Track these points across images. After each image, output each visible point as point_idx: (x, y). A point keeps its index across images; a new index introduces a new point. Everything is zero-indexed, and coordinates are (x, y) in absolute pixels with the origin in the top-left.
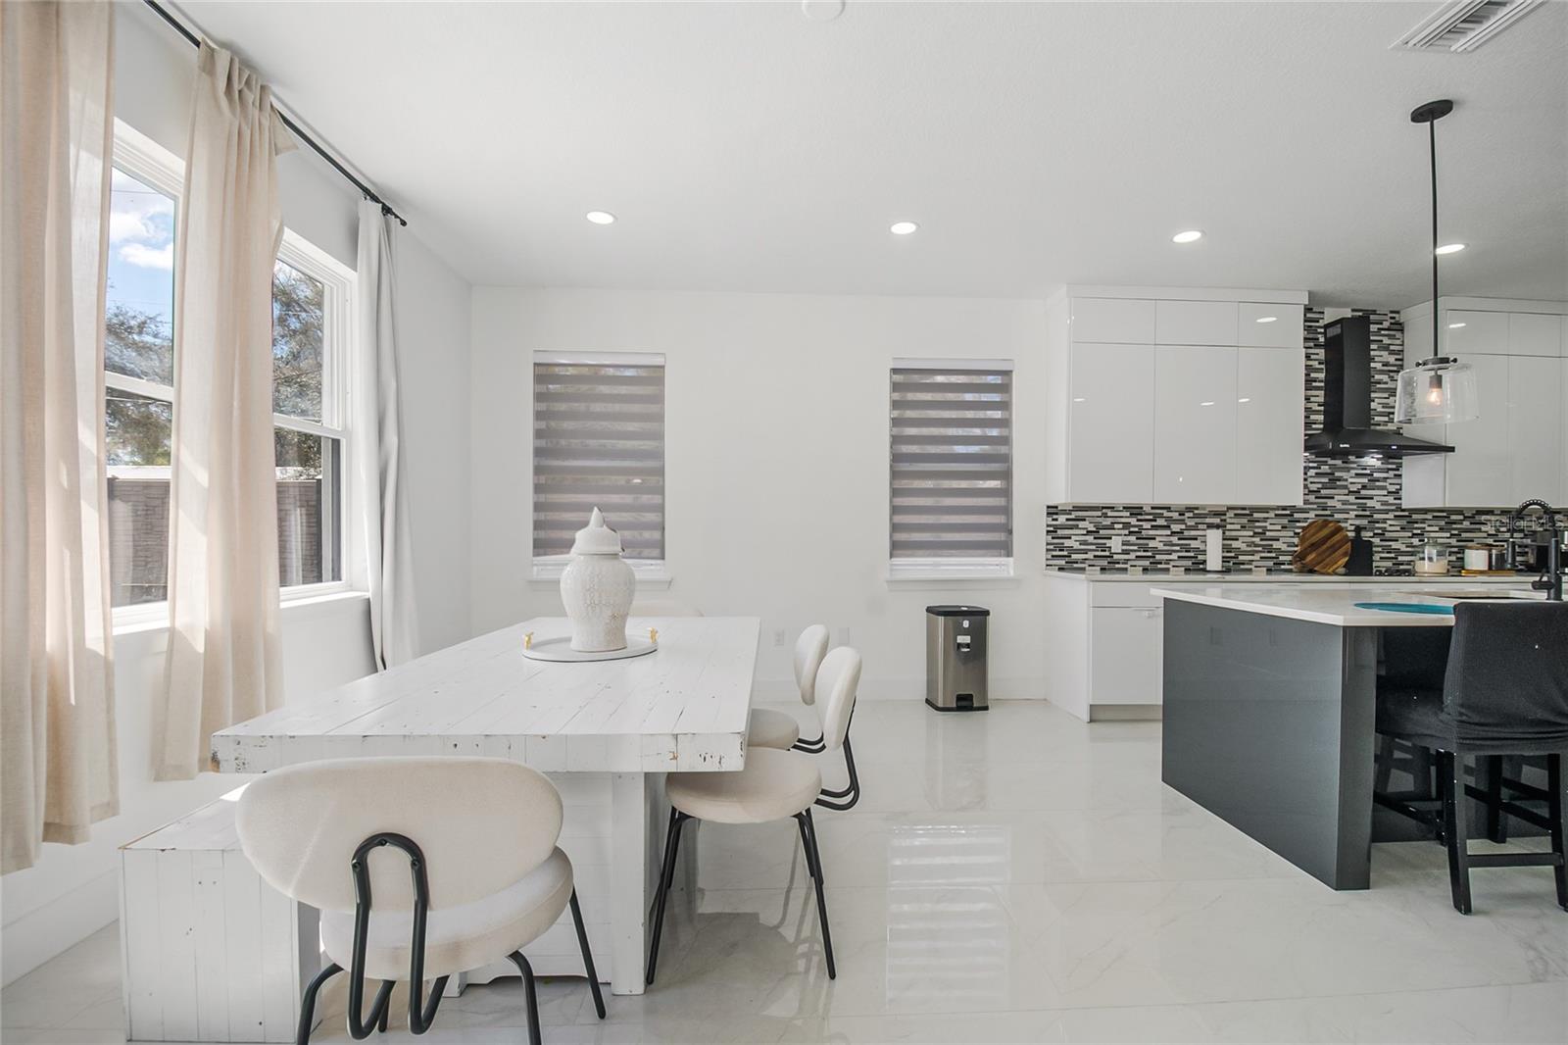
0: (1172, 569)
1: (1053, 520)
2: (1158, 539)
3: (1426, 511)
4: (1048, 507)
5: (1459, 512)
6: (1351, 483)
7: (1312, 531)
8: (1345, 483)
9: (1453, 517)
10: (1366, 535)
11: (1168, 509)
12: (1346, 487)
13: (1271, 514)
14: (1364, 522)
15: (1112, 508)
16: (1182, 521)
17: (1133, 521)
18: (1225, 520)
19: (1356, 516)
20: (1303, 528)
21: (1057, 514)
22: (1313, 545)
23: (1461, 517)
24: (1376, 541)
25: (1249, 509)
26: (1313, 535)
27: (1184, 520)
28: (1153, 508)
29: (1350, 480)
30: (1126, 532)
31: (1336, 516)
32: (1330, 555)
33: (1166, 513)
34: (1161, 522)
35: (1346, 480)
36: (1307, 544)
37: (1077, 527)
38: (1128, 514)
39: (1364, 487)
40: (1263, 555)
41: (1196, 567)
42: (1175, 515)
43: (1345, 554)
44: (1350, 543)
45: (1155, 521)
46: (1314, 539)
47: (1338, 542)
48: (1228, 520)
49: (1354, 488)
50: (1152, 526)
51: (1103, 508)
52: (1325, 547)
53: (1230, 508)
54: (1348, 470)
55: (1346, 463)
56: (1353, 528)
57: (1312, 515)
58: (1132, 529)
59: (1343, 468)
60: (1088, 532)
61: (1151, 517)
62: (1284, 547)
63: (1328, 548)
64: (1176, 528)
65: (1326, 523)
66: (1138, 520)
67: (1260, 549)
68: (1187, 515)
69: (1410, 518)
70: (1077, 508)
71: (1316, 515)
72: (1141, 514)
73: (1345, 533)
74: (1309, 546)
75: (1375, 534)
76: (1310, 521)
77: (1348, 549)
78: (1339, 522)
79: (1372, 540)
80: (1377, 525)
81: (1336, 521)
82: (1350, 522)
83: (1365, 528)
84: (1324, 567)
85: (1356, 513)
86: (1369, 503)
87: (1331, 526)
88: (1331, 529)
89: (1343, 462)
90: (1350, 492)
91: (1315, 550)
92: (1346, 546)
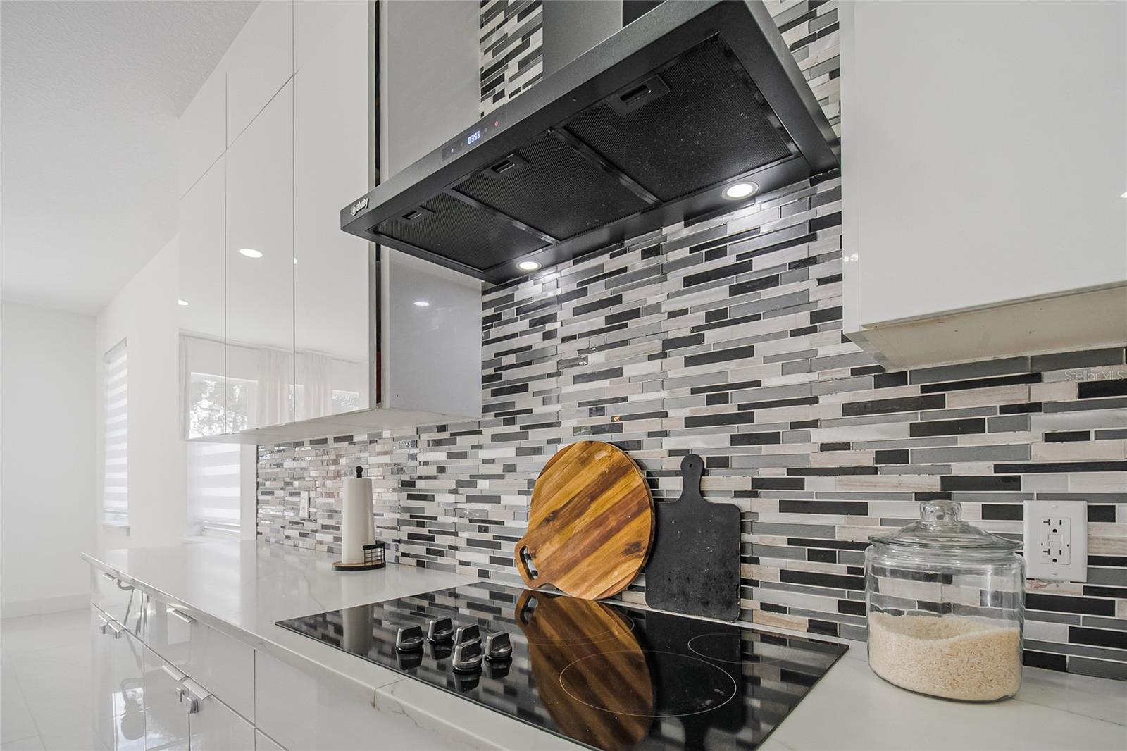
6: (672, 315)
7: (556, 478)
8: (653, 320)
12: (656, 332)
14: (705, 443)
22: (555, 514)
26: (559, 487)
29: (668, 307)
31: (632, 431)
32: (593, 548)
35: (657, 308)
36: (543, 511)
39: (717, 318)
40: (470, 536)
43: (631, 550)
44: (648, 513)
46: (556, 501)
47: (612, 511)
49: (680, 329)
54: (662, 272)
55: (655, 251)
56: (676, 463)
62: (508, 520)
63: (588, 529)
65: (588, 455)
71: (576, 431)
73: (637, 479)
74: (547, 520)
75: (759, 483)
76: (561, 447)
77: (639, 534)
78: (638, 445)
79: (745, 504)
80: (767, 449)
81: (622, 446)
82: (670, 443)
83: (722, 462)
84: (575, 586)
85: (687, 413)
86: (735, 371)
87: (603, 461)
88: (603, 468)
89: (646, 254)
90: (669, 344)
91: (559, 530)
92: (637, 522)
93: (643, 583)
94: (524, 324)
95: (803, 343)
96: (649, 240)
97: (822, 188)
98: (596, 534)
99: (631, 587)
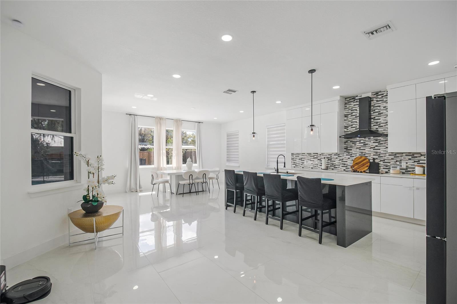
1: (293, 156)
3: (402, 153)
4: (292, 154)
6: (371, 145)
7: (357, 159)
8: (369, 145)
10: (376, 161)
11: (317, 154)
12: (370, 146)
15: (305, 153)
18: (331, 156)
20: (355, 159)
22: (357, 163)
23: (420, 155)
26: (357, 161)
28: (314, 153)
29: (371, 144)
31: (366, 155)
32: (362, 166)
34: (315, 157)
35: (370, 144)
36: (355, 163)
37: (298, 158)
38: (308, 155)
39: (377, 146)
40: (342, 166)
43: (367, 166)
44: (369, 163)
46: (357, 162)
47: (365, 163)
51: (303, 153)
52: (360, 164)
54: (370, 141)
55: (370, 139)
56: (372, 159)
59: (368, 141)
60: (300, 159)
61: (313, 156)
65: (361, 157)
69: (395, 155)
70: (297, 154)
71: (359, 155)
72: (311, 155)
73: (368, 160)
74: (356, 164)
75: (381, 161)
76: (357, 157)
78: (367, 157)
79: (379, 162)
80: (382, 158)
81: (365, 157)
82: (371, 157)
83: (377, 159)
84: (360, 170)
85: (373, 154)
86: (378, 151)
87: (363, 158)
88: (363, 159)
89: (368, 139)
90: (371, 148)
92: (368, 164)
93: (368, 170)
94: (351, 143)
95: (385, 149)
96: (369, 138)
97: (387, 137)
98: (363, 165)
99: (367, 170)
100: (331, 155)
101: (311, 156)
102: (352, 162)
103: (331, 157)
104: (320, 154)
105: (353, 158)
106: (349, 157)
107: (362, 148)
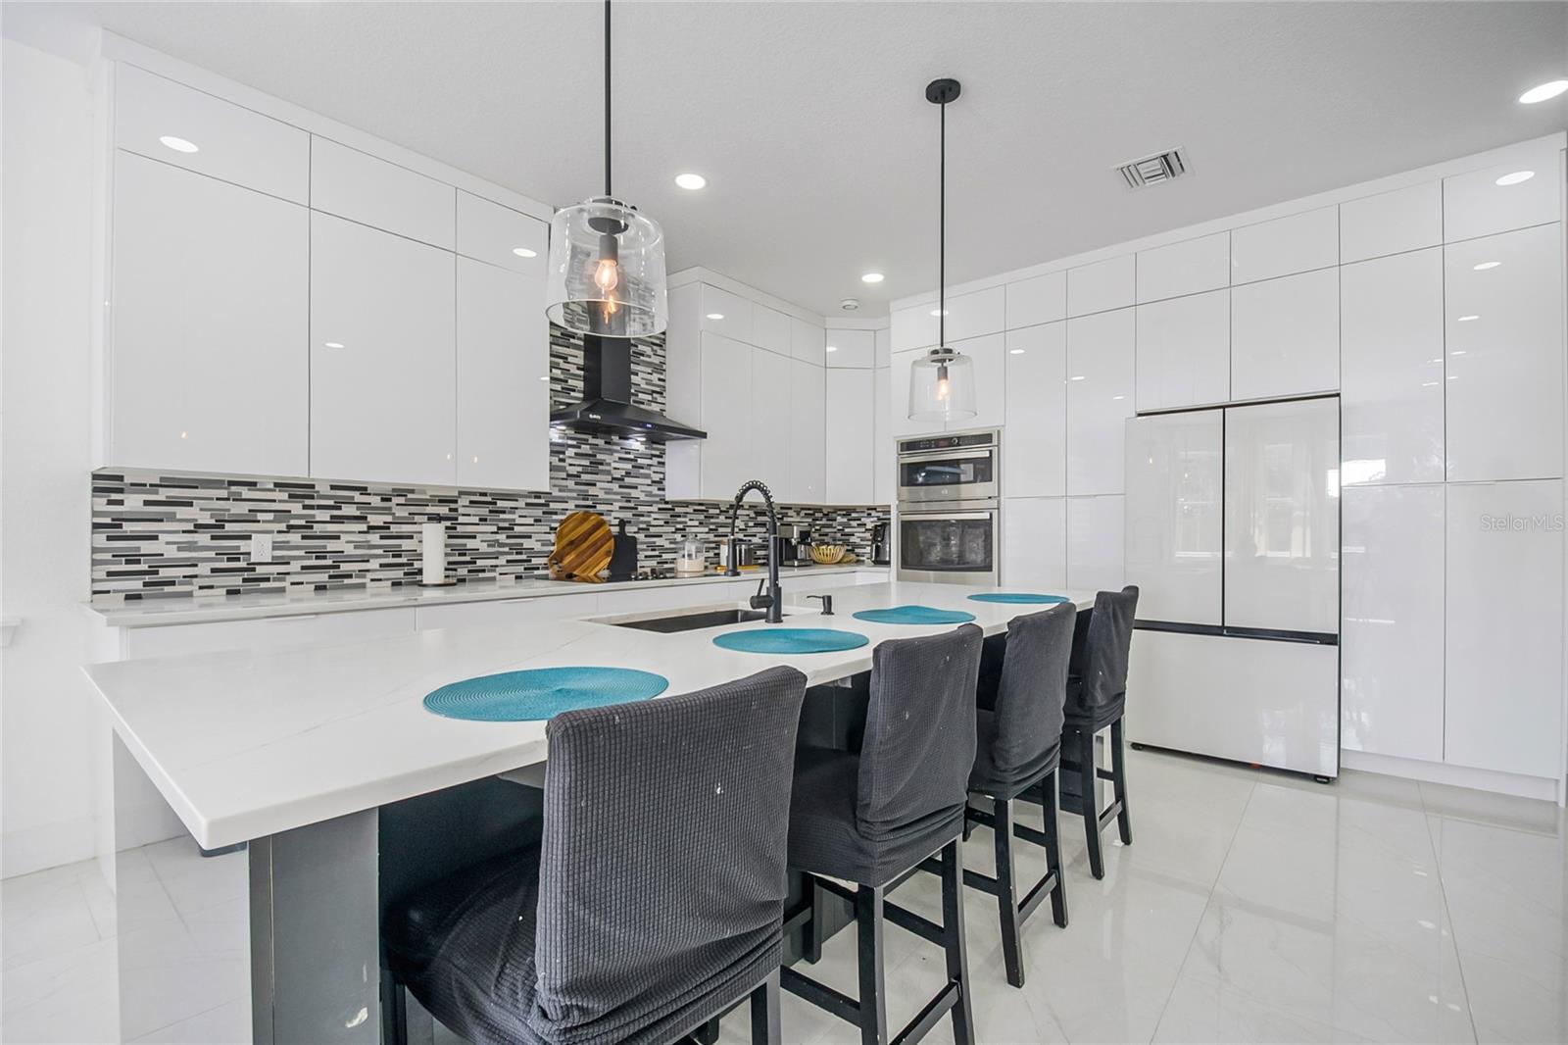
0: (370, 584)
1: (110, 502)
2: (344, 537)
3: (686, 504)
4: (96, 477)
5: (716, 506)
6: (615, 468)
7: (571, 526)
8: (607, 468)
9: (711, 511)
10: (630, 530)
11: (363, 490)
12: (608, 473)
13: (521, 503)
14: (627, 515)
15: (252, 485)
16: (388, 511)
17: (296, 508)
18: (456, 510)
19: (620, 508)
20: (562, 522)
21: (120, 491)
22: (571, 543)
23: (718, 511)
24: (641, 537)
25: (491, 494)
26: (570, 531)
27: (390, 509)
28: (333, 487)
29: (613, 465)
30: (283, 527)
31: (600, 508)
32: (591, 555)
33: (358, 497)
34: (348, 510)
35: (609, 464)
36: (565, 541)
37: (172, 518)
38: (285, 496)
39: (628, 474)
40: (510, 557)
41: (409, 579)
42: (376, 501)
43: (608, 554)
44: (613, 540)
45: (340, 508)
46: (573, 536)
47: (598, 540)
48: (461, 510)
49: (617, 475)
50: (332, 517)
51: (231, 483)
52: (585, 545)
53: (461, 493)
54: (611, 452)
55: (609, 443)
56: (617, 522)
57: (571, 505)
58: (293, 522)
59: (606, 450)
60: (196, 526)
61: (331, 502)
62: (538, 547)
63: (588, 548)
64: (375, 520)
65: (586, 516)
66: (305, 507)
67: (507, 549)
68: (396, 500)
69: (673, 510)
70: (168, 483)
71: (576, 506)
72: (312, 497)
73: (606, 528)
74: (568, 545)
75: (639, 529)
76: (569, 513)
77: (610, 547)
78: (602, 514)
79: (636, 535)
80: (641, 519)
81: (597, 514)
82: (614, 514)
83: (630, 522)
84: (584, 571)
85: (620, 504)
86: (633, 493)
87: (591, 520)
88: (593, 523)
90: (613, 479)
91: (574, 550)
92: (608, 544)
93: (610, 567)
96: (609, 438)
98: (592, 548)
99: (605, 569)
100: (456, 502)
101: (308, 502)
102: (552, 537)
103: (453, 514)
104: (388, 489)
105: (555, 521)
106: (538, 512)
107: (585, 477)
